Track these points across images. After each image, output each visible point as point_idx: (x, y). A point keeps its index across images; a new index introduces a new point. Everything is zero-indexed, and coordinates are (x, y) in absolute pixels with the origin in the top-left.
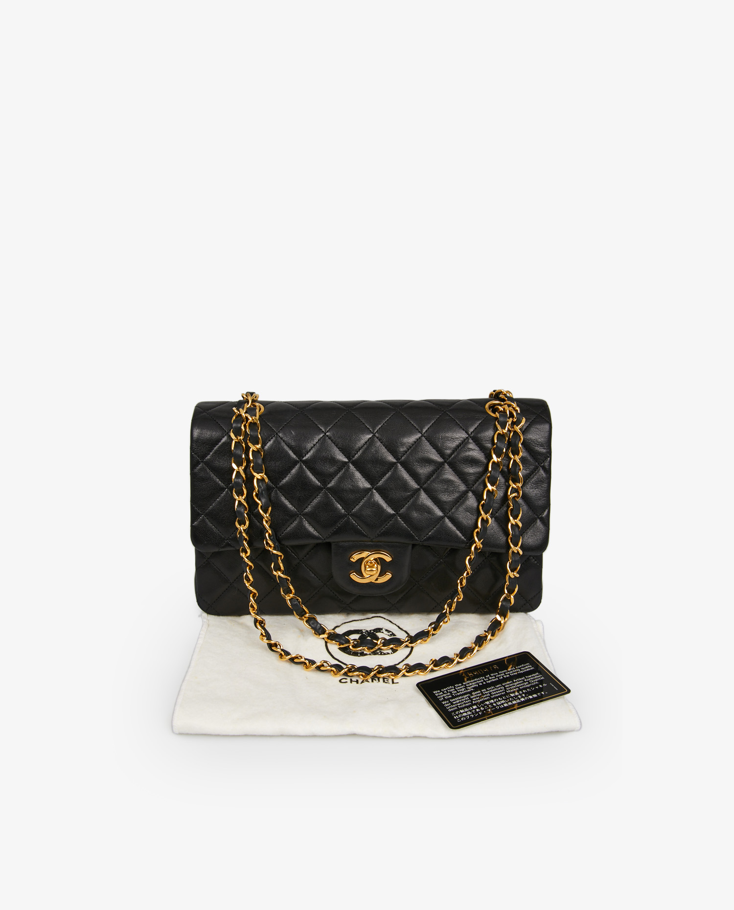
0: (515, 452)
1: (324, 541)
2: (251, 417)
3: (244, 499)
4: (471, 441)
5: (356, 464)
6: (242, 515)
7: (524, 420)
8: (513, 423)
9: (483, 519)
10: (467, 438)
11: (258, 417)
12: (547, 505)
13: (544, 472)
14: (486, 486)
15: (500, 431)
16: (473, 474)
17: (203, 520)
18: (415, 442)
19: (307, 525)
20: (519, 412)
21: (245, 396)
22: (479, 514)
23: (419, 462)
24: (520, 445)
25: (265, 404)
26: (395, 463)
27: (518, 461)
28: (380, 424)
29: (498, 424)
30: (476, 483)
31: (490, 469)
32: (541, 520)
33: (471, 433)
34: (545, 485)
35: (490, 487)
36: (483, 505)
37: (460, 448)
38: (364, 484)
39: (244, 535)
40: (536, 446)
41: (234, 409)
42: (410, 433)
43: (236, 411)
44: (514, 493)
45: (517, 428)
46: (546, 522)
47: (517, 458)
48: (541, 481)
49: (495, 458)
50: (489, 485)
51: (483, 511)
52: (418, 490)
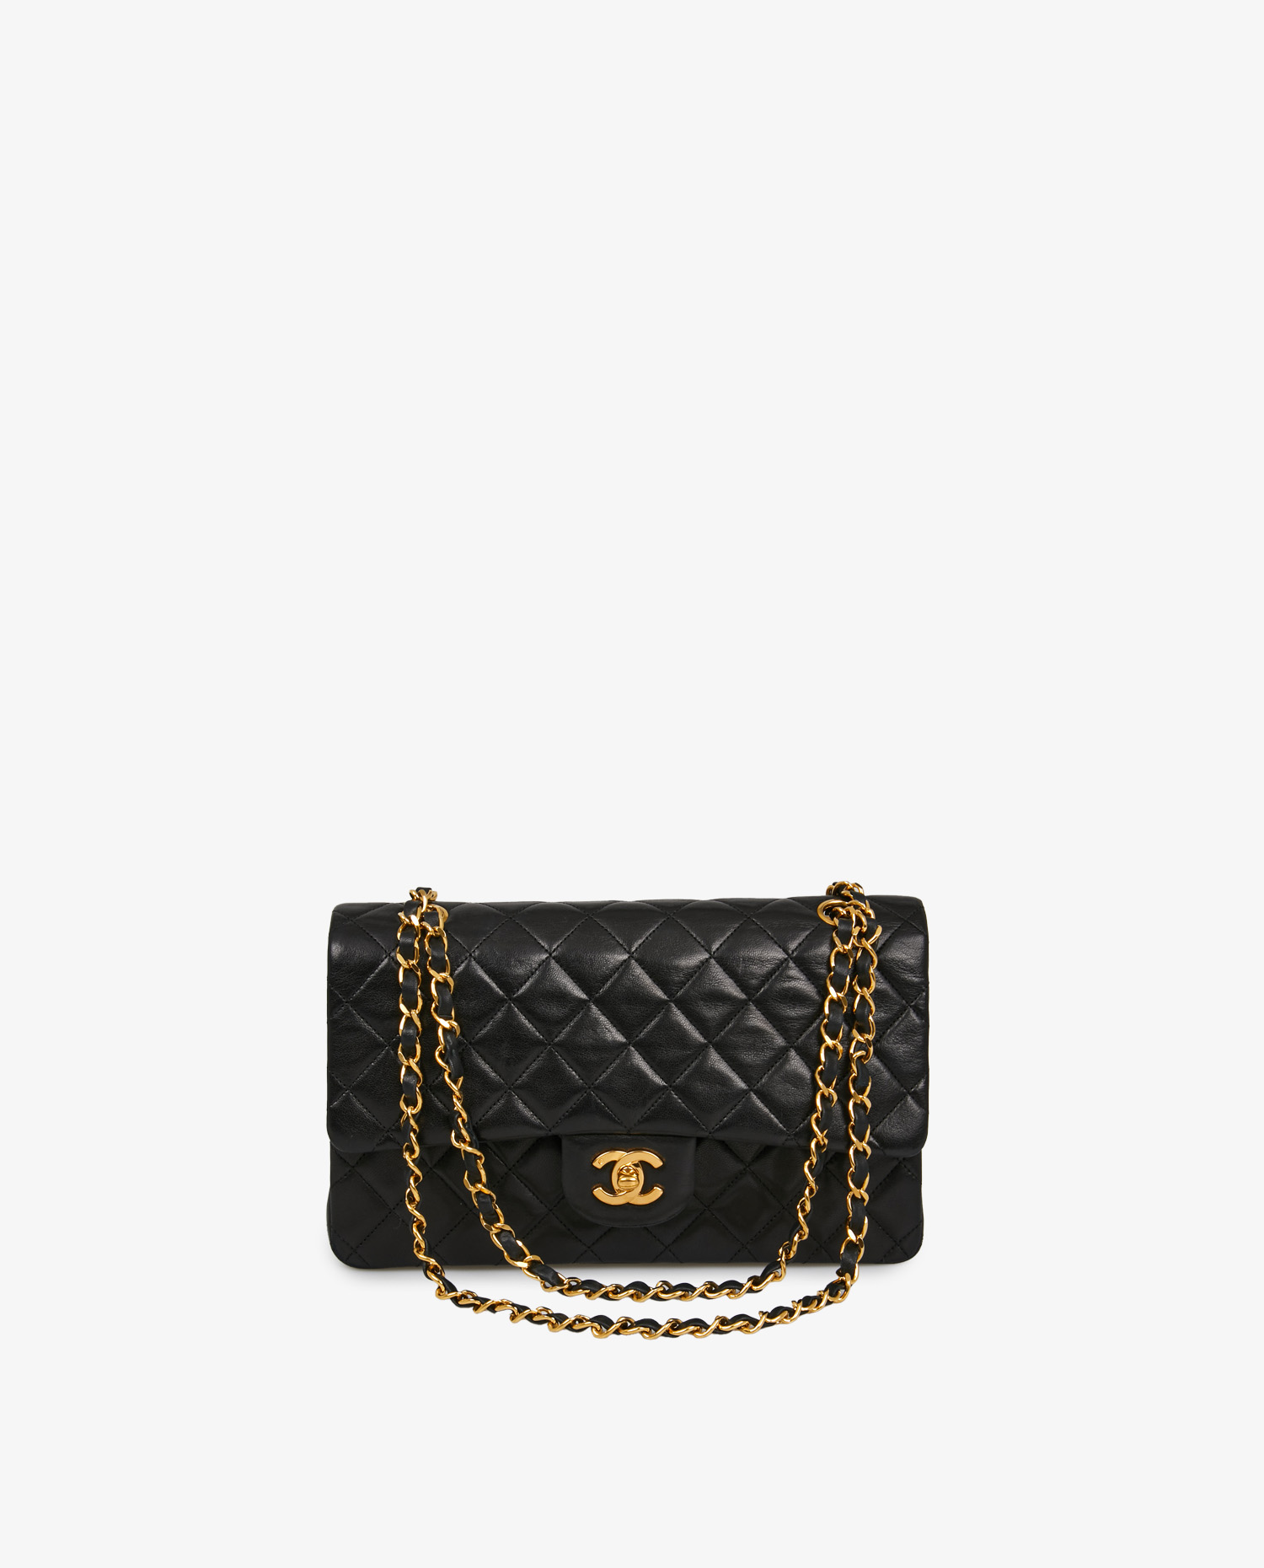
0: (865, 983)
1: (550, 1134)
2: (432, 927)
3: (417, 1064)
4: (792, 964)
5: (602, 1004)
6: (411, 1088)
7: (879, 930)
8: (861, 935)
9: (823, 1096)
10: (786, 960)
11: (442, 926)
12: (924, 1072)
13: (917, 1015)
14: (822, 1041)
15: (840, 947)
16: (797, 1019)
17: (347, 1099)
18: (698, 967)
19: (521, 1106)
20: (873, 917)
21: (414, 893)
22: (816, 1088)
23: (705, 1001)
24: (872, 971)
25: (448, 906)
26: (665, 1002)
27: (868, 996)
28: (641, 938)
29: (837, 936)
30: (801, 1035)
31: (827, 1011)
32: (913, 1098)
33: (793, 953)
34: (919, 1038)
35: (829, 1041)
36: (821, 1073)
37: (773, 977)
38: (613, 1035)
39: (412, 1122)
40: (901, 973)
41: (401, 915)
42: (691, 952)
43: (403, 917)
44: (859, 1050)
45: (868, 944)
46: (923, 1100)
47: (867, 993)
48: (912, 1031)
49: (833, 993)
50: (827, 1038)
51: (823, 1082)
52: (704, 1047)
